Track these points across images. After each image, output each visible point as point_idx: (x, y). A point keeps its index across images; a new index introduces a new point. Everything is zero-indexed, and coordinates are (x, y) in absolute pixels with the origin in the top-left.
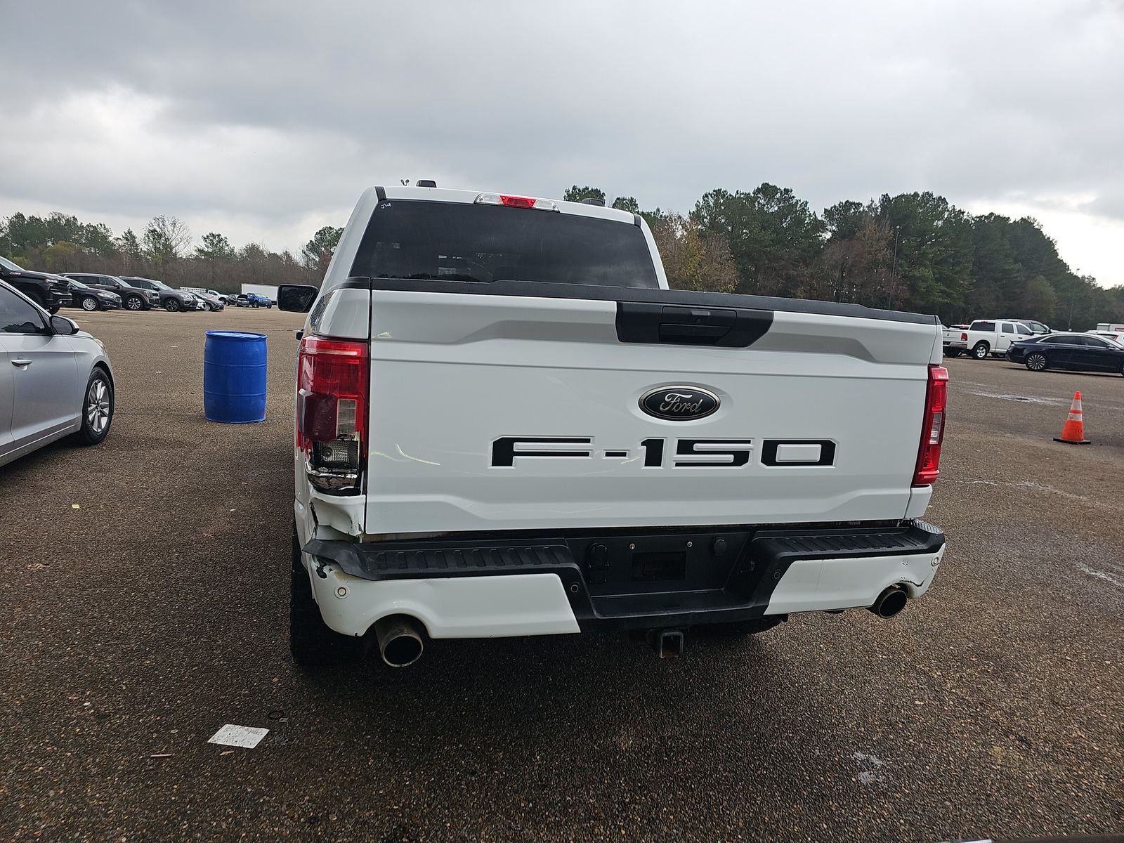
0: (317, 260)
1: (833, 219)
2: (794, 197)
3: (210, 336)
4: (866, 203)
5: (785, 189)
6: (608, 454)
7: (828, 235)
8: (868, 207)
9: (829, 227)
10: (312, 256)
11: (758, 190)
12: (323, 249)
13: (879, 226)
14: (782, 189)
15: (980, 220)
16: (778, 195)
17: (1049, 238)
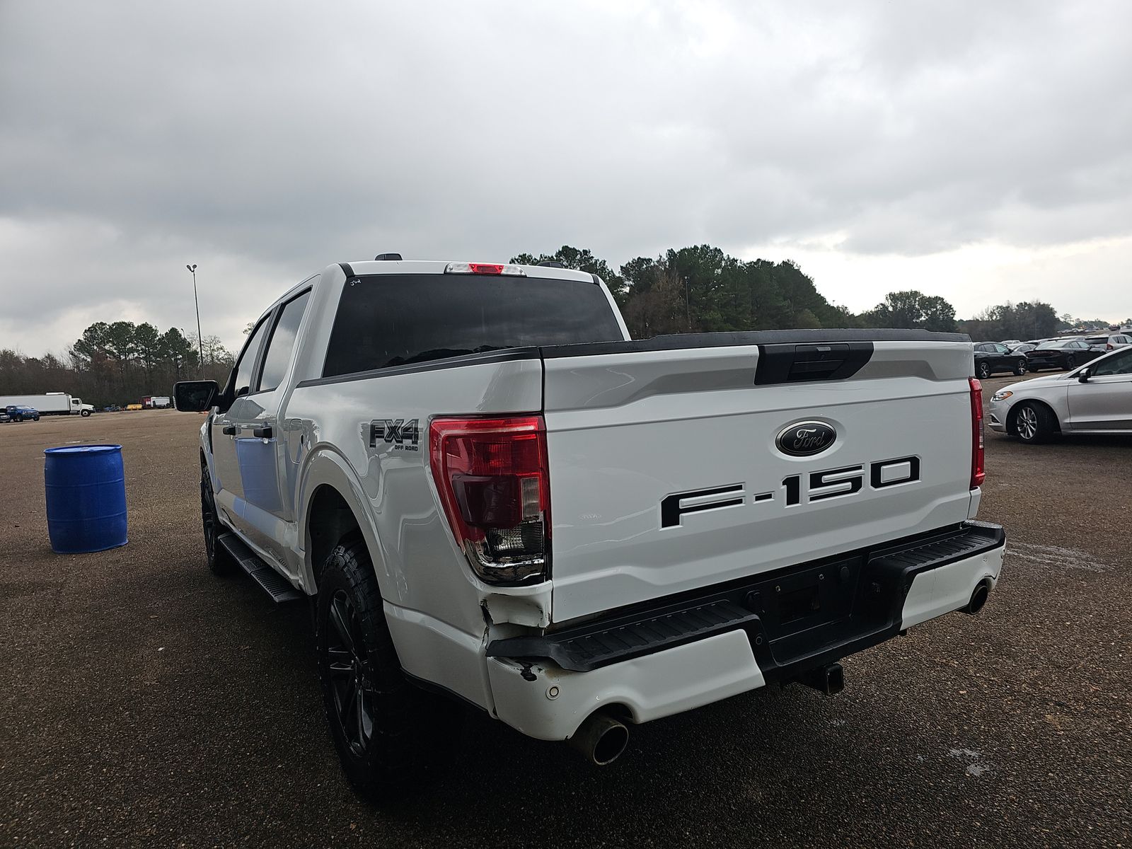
0: (89, 360)
1: (629, 276)
2: (592, 257)
3: (49, 455)
4: (655, 259)
5: (584, 251)
6: (758, 498)
7: (627, 290)
8: (658, 262)
9: (627, 282)
10: (82, 356)
11: (559, 254)
12: (95, 348)
13: (670, 278)
14: (581, 251)
15: (752, 266)
16: (579, 257)
17: (807, 277)
